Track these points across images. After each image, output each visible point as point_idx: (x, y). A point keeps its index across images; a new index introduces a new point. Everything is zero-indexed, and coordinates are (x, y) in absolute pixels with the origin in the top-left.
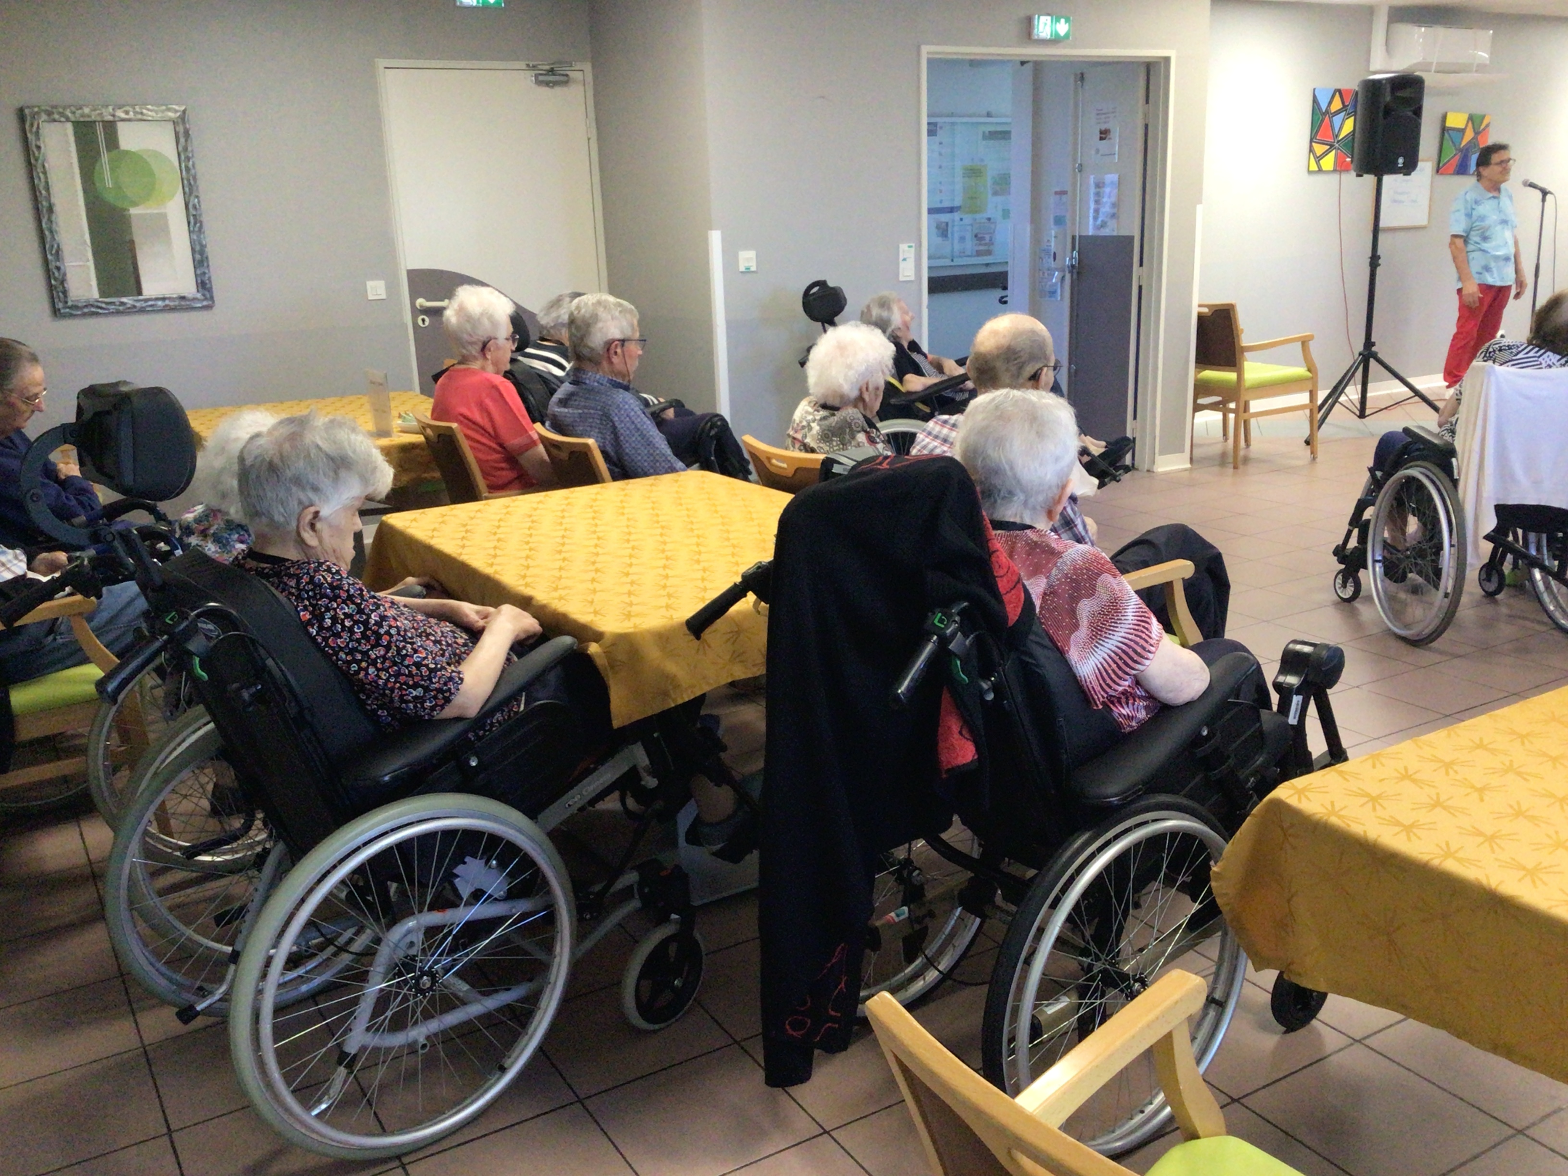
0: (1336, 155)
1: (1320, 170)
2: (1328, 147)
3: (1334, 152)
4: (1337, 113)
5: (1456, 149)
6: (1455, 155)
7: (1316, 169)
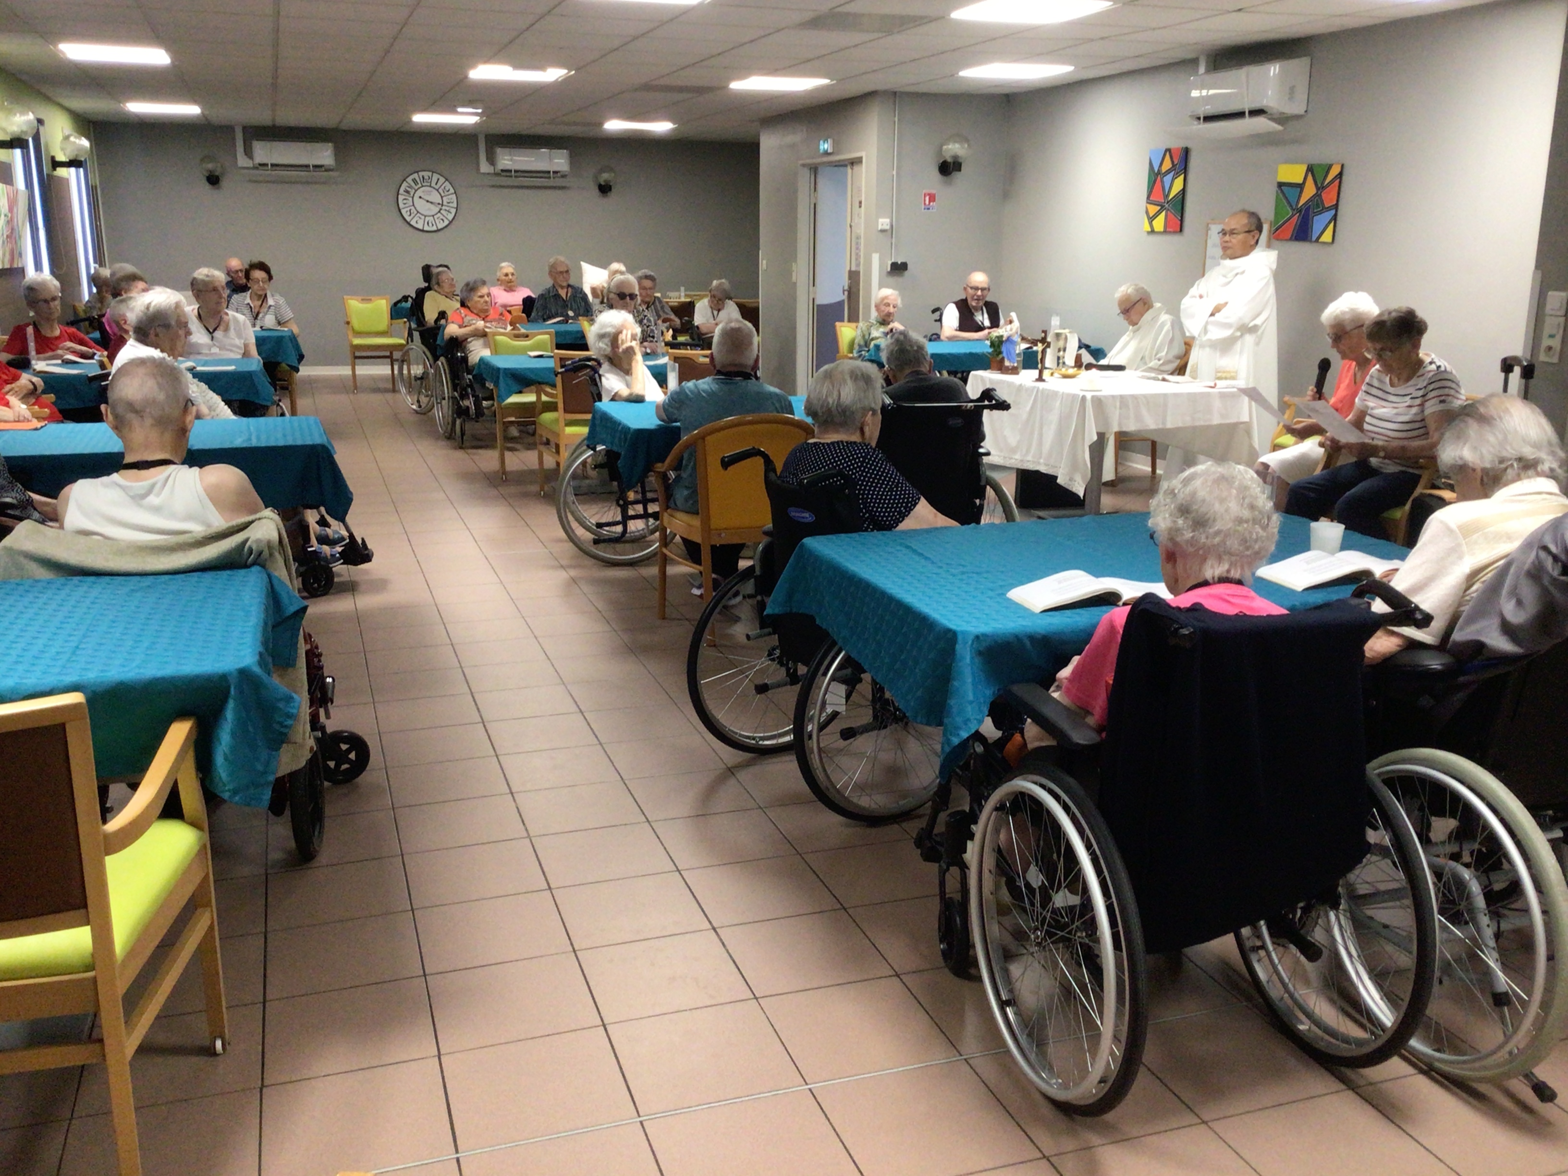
0: (1166, 216)
1: (1152, 232)
2: (1159, 208)
3: (1164, 213)
4: (1168, 172)
5: (1293, 209)
6: (1293, 216)
7: (1149, 230)
